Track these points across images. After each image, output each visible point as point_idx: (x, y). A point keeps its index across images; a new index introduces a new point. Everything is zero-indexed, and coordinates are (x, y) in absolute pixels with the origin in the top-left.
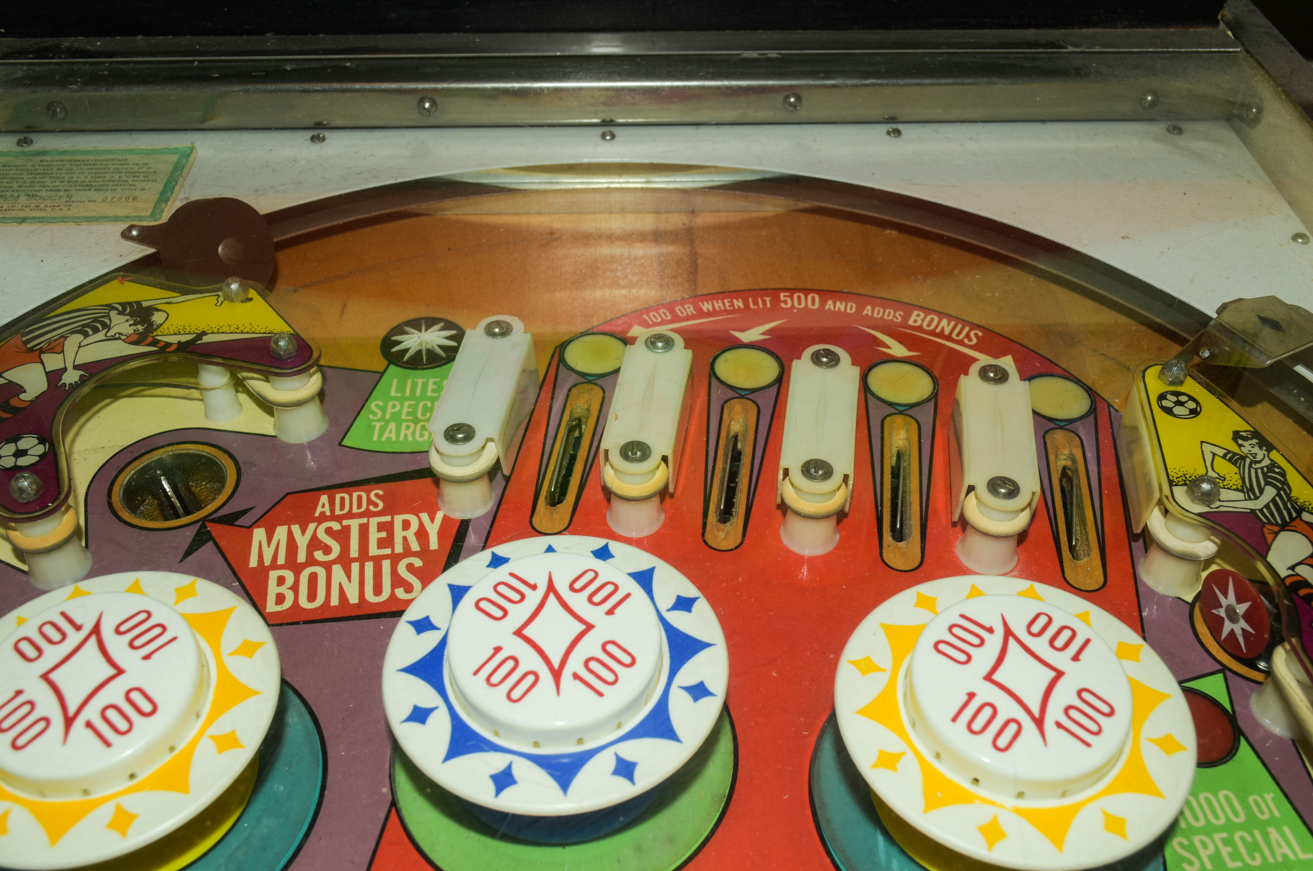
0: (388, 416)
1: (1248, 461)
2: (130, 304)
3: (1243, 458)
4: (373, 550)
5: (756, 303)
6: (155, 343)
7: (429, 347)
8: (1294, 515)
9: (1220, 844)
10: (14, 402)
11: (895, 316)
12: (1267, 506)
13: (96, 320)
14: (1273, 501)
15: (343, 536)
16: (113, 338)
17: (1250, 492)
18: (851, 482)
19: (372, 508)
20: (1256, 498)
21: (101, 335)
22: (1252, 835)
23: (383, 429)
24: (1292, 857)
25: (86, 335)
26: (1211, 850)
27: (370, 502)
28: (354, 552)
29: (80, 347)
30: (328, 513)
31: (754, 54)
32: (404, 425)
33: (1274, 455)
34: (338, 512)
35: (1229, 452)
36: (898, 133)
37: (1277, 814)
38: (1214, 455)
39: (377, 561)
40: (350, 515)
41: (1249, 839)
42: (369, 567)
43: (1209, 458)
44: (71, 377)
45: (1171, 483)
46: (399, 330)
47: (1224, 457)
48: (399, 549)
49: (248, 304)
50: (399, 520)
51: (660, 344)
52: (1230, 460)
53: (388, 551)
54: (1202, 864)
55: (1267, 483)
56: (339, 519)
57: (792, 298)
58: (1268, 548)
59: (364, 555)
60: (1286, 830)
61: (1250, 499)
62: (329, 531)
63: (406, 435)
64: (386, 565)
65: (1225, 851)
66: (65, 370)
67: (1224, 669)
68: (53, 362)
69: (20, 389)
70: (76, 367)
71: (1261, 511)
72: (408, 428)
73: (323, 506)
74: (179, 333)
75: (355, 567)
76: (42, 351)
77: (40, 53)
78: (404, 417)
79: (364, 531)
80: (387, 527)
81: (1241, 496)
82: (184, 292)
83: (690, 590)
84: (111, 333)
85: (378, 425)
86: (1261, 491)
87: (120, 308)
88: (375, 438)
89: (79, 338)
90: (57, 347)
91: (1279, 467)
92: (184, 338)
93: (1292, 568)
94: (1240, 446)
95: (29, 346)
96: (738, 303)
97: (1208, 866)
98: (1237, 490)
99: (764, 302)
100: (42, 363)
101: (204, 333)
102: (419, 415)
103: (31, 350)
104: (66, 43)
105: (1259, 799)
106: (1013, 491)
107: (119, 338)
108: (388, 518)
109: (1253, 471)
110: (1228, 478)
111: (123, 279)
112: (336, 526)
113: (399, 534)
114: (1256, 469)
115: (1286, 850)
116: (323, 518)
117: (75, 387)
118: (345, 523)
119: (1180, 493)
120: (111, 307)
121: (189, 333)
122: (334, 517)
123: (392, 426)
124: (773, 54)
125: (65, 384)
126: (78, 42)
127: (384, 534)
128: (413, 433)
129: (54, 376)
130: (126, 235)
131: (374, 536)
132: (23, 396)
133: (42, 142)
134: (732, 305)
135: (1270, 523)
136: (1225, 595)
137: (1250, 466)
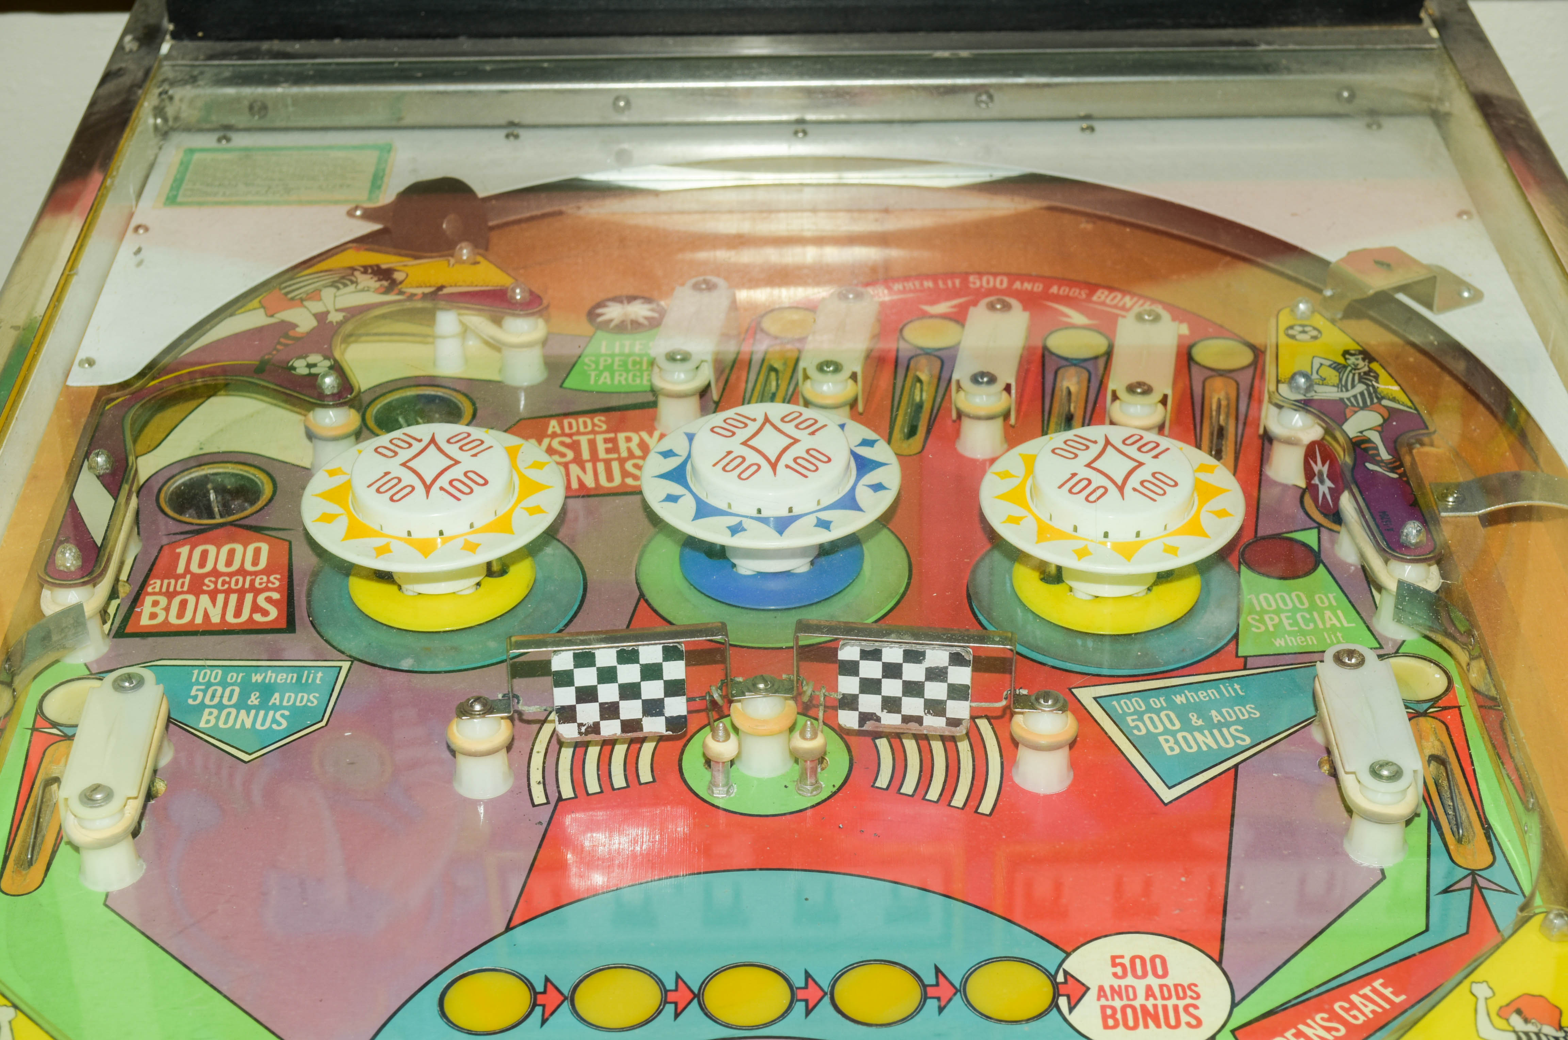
0: (601, 367)
1: (1349, 368)
2: (371, 267)
3: (1345, 367)
4: (602, 454)
5: (945, 283)
6: (401, 293)
7: (633, 317)
8: (1375, 400)
9: (1284, 619)
10: (291, 333)
11: (1080, 294)
12: (1355, 396)
13: (343, 278)
14: (1362, 394)
15: (575, 447)
16: (363, 290)
17: (1342, 386)
18: (1013, 391)
19: (597, 429)
20: (1347, 390)
21: (352, 288)
22: (1311, 615)
23: (598, 376)
24: (1338, 625)
25: (338, 288)
26: (1277, 620)
27: (594, 425)
28: (586, 455)
29: (335, 297)
30: (559, 431)
31: (946, 54)
32: (617, 374)
33: (1375, 366)
34: (567, 430)
35: (1335, 363)
36: (1092, 129)
37: (1334, 604)
38: (1321, 364)
39: (608, 463)
40: (578, 433)
41: (1308, 616)
42: (601, 467)
43: (1316, 366)
44: (335, 317)
45: (1278, 382)
46: (601, 304)
47: (1330, 366)
48: (624, 454)
49: (478, 267)
50: (621, 436)
51: (851, 296)
52: (1334, 368)
53: (615, 456)
54: (1267, 628)
55: (1360, 381)
56: (570, 436)
57: (981, 279)
58: (1346, 420)
59: (594, 458)
60: (1339, 613)
61: (1342, 391)
62: (562, 443)
63: (620, 381)
64: (615, 465)
65: (1286, 622)
66: (328, 313)
67: (1319, 526)
68: (316, 307)
69: (294, 326)
70: (337, 310)
71: (1349, 399)
72: (621, 375)
73: (554, 427)
74: (421, 287)
75: (589, 466)
76: (302, 300)
77: (244, 55)
78: (616, 367)
79: (592, 444)
80: (614, 441)
81: (1335, 389)
82: (416, 258)
83: (871, 435)
84: (360, 287)
85: (593, 374)
86: (1353, 386)
87: (362, 269)
88: (592, 382)
89: (332, 290)
90: (315, 295)
91: (1375, 372)
92: (427, 290)
93: (1361, 432)
94: (1346, 359)
95: (290, 296)
96: (929, 284)
97: (1271, 629)
98: (1334, 386)
99: (954, 284)
100: (305, 307)
101: (441, 288)
102: (630, 366)
103: (292, 299)
104: (265, 46)
105: (1323, 597)
106: (1148, 390)
107: (368, 290)
108: (612, 435)
109: (1351, 376)
110: (1328, 379)
111: (358, 249)
112: (568, 440)
113: (623, 445)
114: (1354, 374)
115: (1335, 621)
116: (554, 435)
117: (341, 324)
118: (575, 438)
119: (1284, 389)
120: (353, 269)
121: (430, 286)
122: (564, 434)
123: (606, 374)
124: (964, 54)
125: (331, 322)
126: (276, 45)
127: (610, 445)
128: (626, 379)
129: (321, 317)
130: (351, 214)
131: (601, 447)
132: (298, 330)
133: (240, 140)
134: (922, 285)
135: (1353, 405)
136: (1316, 463)
137: (1350, 371)
